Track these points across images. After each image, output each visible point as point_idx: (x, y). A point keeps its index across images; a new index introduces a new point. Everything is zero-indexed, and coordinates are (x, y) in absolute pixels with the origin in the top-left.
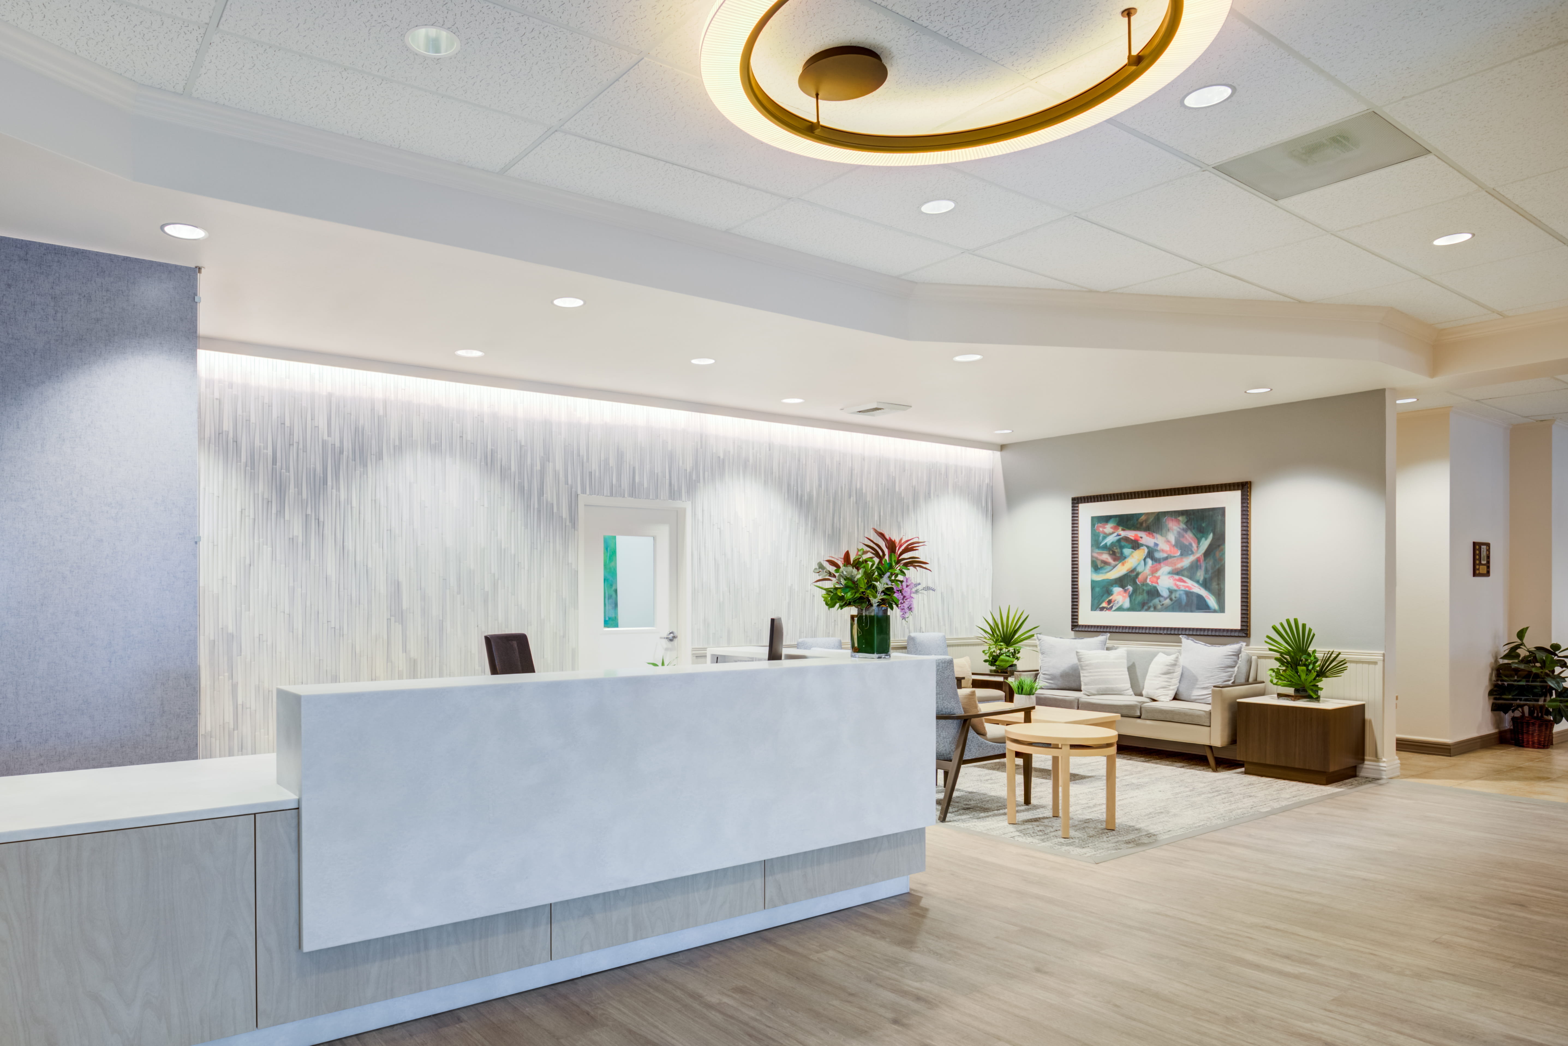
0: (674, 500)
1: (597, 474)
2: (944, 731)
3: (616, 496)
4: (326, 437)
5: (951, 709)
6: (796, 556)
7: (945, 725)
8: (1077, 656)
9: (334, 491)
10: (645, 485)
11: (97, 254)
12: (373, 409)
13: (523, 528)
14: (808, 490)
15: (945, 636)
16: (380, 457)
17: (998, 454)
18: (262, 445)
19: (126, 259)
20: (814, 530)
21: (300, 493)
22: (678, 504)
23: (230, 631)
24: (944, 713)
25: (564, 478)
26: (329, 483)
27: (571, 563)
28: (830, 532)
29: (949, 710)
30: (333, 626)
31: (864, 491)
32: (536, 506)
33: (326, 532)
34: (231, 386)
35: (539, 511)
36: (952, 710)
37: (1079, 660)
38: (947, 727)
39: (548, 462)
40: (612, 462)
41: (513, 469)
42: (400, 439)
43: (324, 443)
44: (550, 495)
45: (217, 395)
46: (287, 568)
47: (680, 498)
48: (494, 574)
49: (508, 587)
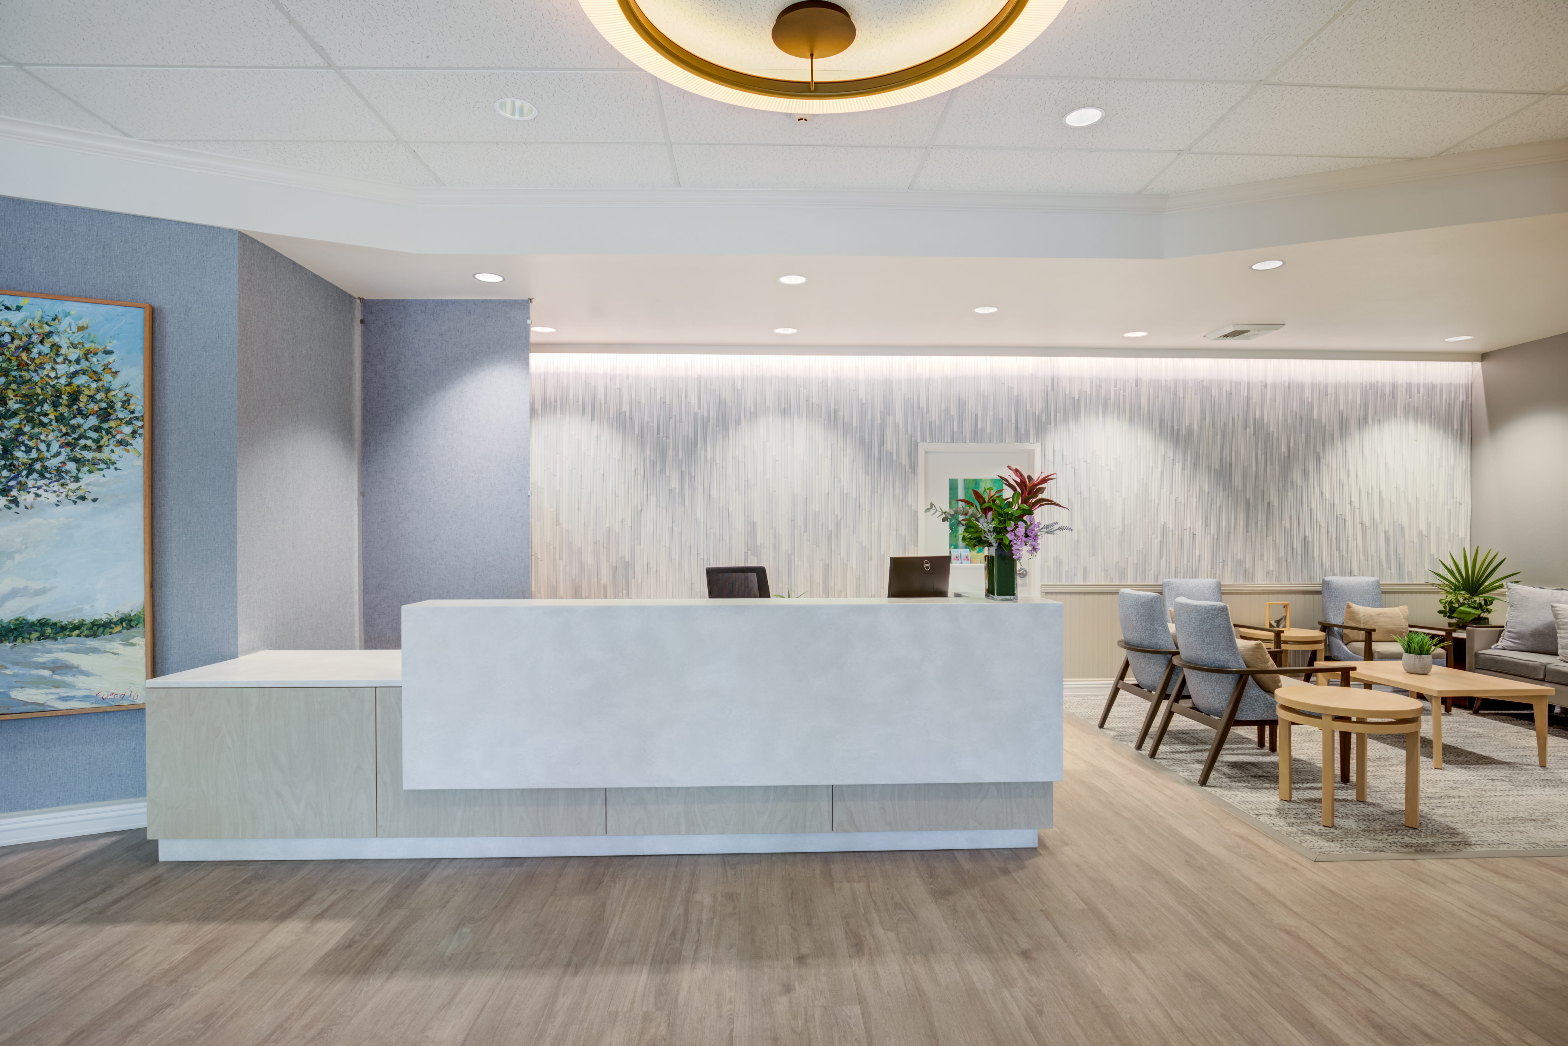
0: (1021, 442)
1: (937, 423)
2: (1218, 686)
3: (957, 442)
4: (696, 410)
5: (1224, 661)
6: (1171, 493)
7: (1219, 679)
8: (1553, 611)
9: (703, 451)
10: (989, 430)
11: (466, 301)
12: (733, 385)
13: (864, 475)
14: (1187, 424)
15: (1378, 582)
16: (738, 422)
17: (1478, 365)
18: (649, 419)
19: (484, 301)
20: (1195, 465)
21: (677, 455)
22: (1026, 446)
23: (627, 559)
24: (1217, 665)
25: (904, 429)
26: (699, 446)
27: (911, 505)
28: (1217, 466)
29: (1222, 663)
30: (702, 557)
31: (1266, 420)
32: (876, 455)
33: (696, 484)
34: (628, 378)
35: (879, 460)
36: (1225, 663)
37: (1556, 616)
38: (1221, 682)
39: (888, 416)
40: (953, 411)
41: (854, 424)
42: (755, 406)
43: (696, 415)
44: (890, 445)
45: (618, 386)
46: (668, 513)
47: (1028, 440)
48: (837, 516)
49: (850, 527)
